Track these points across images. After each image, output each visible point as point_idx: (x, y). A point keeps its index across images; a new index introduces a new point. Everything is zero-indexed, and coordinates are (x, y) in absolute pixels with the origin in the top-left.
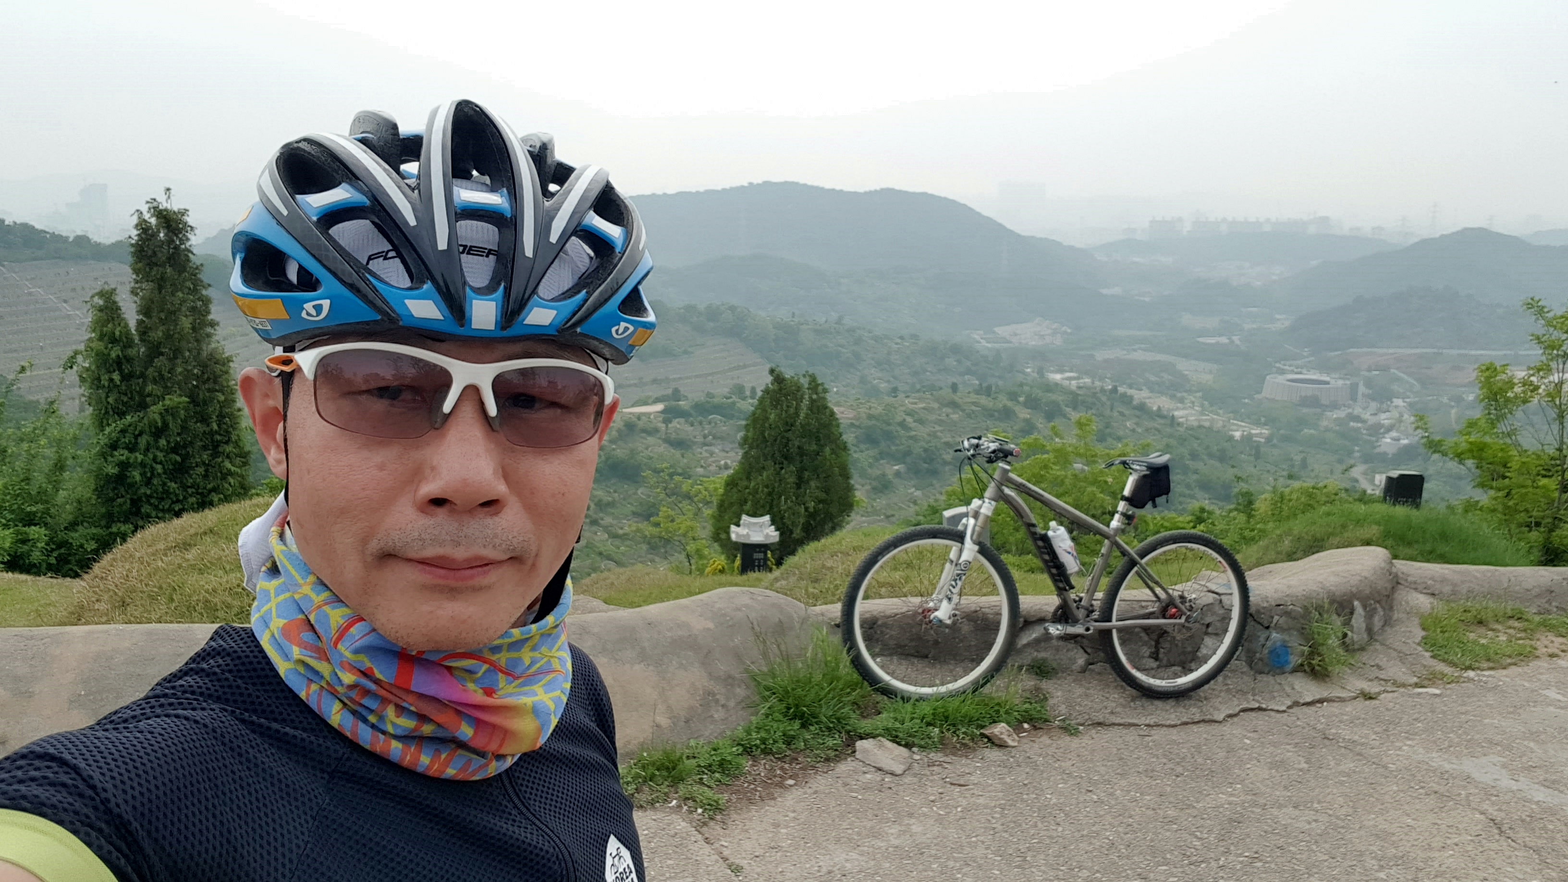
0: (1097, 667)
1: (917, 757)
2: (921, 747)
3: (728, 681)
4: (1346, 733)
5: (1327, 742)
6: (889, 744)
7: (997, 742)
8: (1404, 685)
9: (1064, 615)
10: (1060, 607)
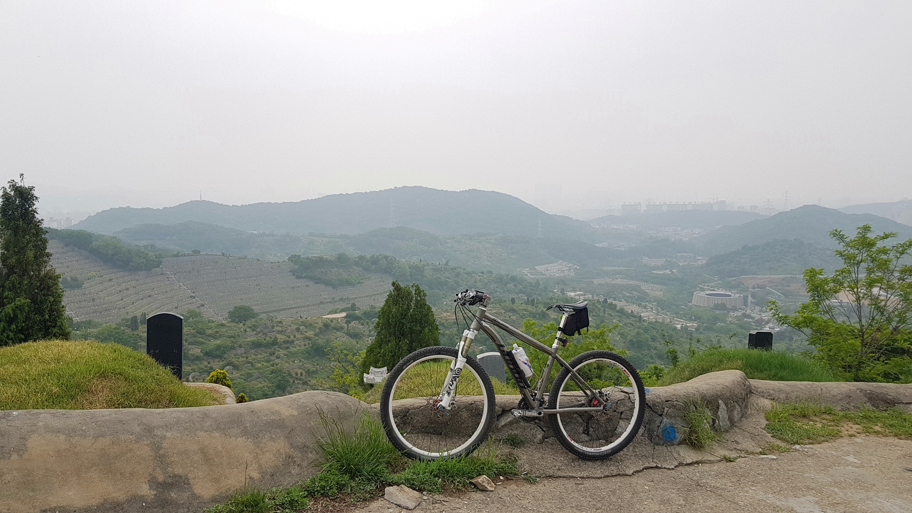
0: (550, 440)
1: (425, 498)
2: (429, 491)
3: (304, 448)
4: (712, 482)
5: (698, 487)
6: (407, 489)
7: (480, 488)
8: (753, 453)
9: (525, 404)
10: (523, 400)
